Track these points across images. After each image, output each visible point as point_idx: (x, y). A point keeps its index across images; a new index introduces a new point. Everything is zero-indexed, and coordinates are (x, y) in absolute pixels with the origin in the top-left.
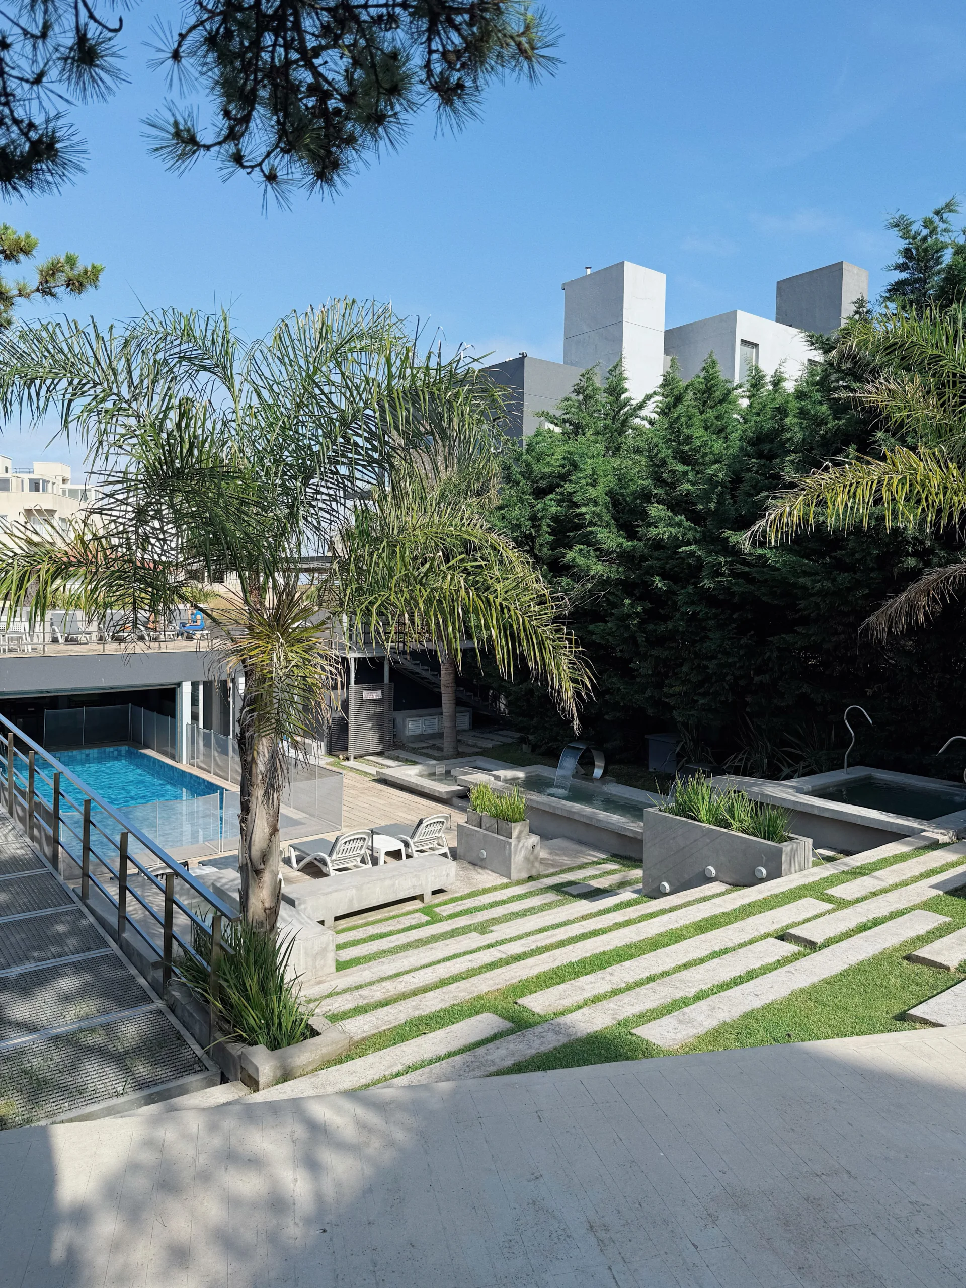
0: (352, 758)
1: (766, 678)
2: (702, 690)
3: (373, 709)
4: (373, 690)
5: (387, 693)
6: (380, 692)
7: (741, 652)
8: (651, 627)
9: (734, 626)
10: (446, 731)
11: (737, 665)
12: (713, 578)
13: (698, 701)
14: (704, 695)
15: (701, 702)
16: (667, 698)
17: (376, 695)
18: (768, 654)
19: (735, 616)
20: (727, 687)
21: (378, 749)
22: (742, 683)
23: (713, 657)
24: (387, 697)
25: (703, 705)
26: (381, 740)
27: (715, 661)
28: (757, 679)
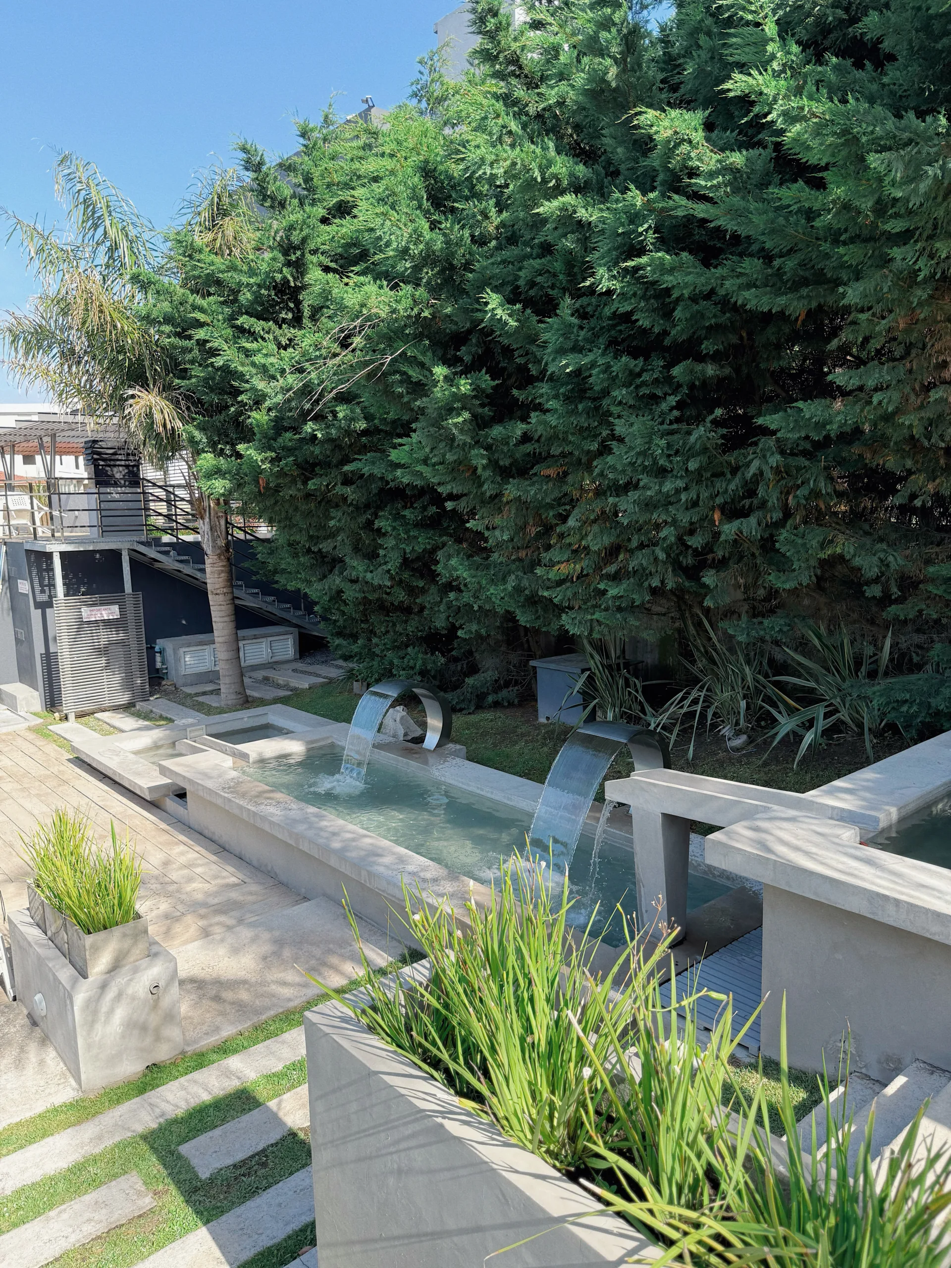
0: (72, 717)
1: (750, 526)
2: (612, 569)
3: (105, 637)
4: (102, 604)
5: (130, 607)
6: (115, 609)
7: (693, 465)
8: (497, 431)
9: (672, 400)
10: (223, 668)
11: (683, 497)
12: (616, 264)
13: (604, 592)
14: (615, 577)
15: (613, 592)
16: (548, 588)
17: (111, 612)
18: (756, 464)
19: (676, 371)
20: (662, 556)
21: (124, 698)
22: (696, 541)
23: (630, 486)
24: (130, 616)
25: (614, 598)
26: (128, 684)
27: (633, 495)
28: (729, 530)
